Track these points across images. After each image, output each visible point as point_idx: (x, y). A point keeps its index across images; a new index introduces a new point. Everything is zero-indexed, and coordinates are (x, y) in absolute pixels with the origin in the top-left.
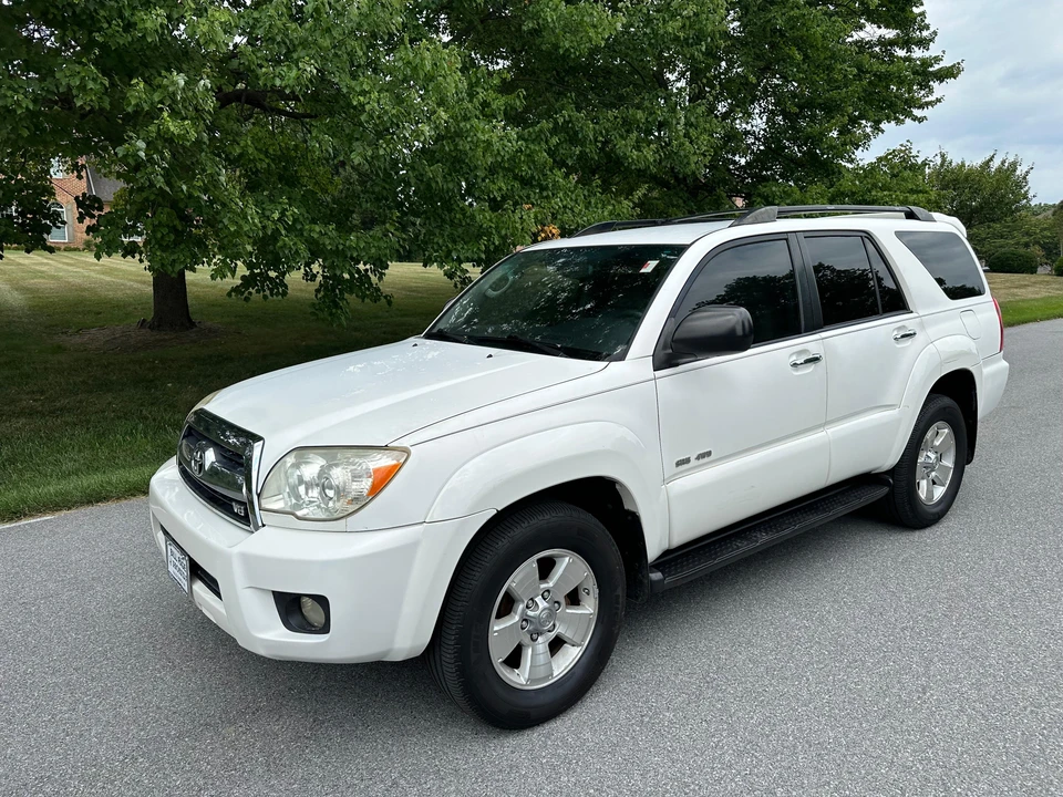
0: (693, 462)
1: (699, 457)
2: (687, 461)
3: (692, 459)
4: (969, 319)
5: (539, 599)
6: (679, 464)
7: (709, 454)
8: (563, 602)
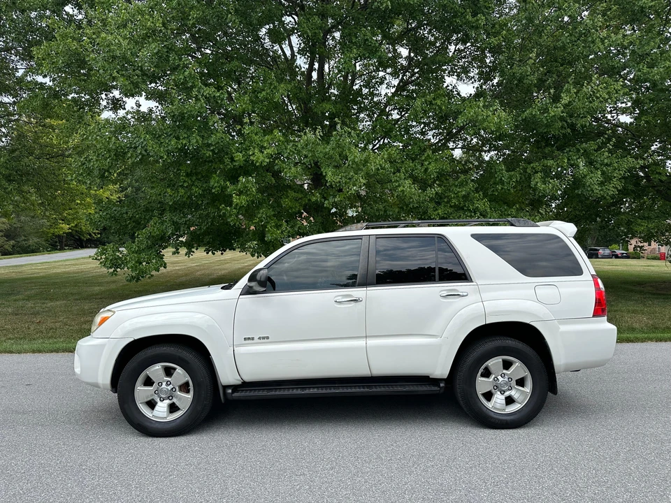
0: (256, 340)
1: (259, 338)
2: (253, 339)
3: (256, 338)
4: (540, 291)
5: (164, 384)
6: (245, 339)
7: (268, 338)
8: (177, 388)
